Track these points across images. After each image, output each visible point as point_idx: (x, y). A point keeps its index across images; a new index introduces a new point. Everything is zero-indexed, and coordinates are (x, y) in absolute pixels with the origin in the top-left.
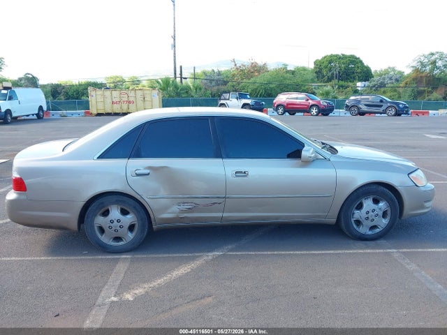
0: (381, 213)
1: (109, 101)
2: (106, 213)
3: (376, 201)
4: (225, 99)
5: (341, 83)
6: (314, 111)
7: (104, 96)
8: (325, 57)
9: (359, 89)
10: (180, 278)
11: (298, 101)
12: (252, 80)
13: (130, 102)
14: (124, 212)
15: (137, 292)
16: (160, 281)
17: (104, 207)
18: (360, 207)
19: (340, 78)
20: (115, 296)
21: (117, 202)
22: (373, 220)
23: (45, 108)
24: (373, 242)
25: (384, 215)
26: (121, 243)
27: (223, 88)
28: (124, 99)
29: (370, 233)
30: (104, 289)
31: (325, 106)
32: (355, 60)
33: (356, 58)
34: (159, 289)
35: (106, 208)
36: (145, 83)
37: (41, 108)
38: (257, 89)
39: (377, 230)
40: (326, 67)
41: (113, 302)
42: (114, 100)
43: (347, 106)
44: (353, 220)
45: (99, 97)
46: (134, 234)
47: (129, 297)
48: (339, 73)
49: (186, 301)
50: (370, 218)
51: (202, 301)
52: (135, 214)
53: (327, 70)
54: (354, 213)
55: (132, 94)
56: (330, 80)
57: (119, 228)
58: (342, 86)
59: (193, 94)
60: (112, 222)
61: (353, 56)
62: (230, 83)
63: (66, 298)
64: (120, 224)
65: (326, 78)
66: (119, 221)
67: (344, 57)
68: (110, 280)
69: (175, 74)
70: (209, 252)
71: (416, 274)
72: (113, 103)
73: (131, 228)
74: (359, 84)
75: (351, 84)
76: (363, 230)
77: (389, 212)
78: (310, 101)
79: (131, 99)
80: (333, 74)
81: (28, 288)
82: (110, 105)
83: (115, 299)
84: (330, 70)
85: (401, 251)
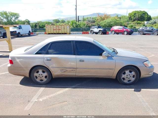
0: (132, 76)
1: (52, 29)
2: (38, 72)
3: (130, 72)
4: (93, 28)
5: (139, 22)
6: (126, 33)
7: (51, 27)
8: (133, 12)
9: (146, 24)
10: (59, 95)
11: (120, 29)
12: (104, 21)
13: (59, 30)
14: (43, 72)
15: (44, 98)
16: (52, 95)
17: (37, 70)
18: (124, 73)
19: (138, 20)
20: (37, 99)
21: (41, 69)
22: (129, 78)
23: (31, 31)
24: (129, 86)
25: (134, 76)
26: (43, 82)
27: (94, 24)
28: (57, 29)
29: (128, 82)
30: (34, 97)
31: (130, 31)
32: (145, 13)
33: (145, 12)
34: (51, 98)
35: (38, 70)
36: (66, 22)
37: (30, 32)
38: (106, 24)
39: (131, 82)
40: (133, 16)
41: (36, 101)
42: (54, 29)
43: (139, 31)
44: (122, 78)
45: (49, 28)
46: (47, 79)
47: (41, 100)
48: (138, 18)
49: (58, 103)
50: (128, 77)
51: (63, 103)
52: (47, 73)
53: (134, 17)
54: (122, 75)
55: (60, 27)
56: (134, 21)
57: (42, 77)
58: (139, 23)
59: (82, 26)
60: (39, 75)
61: (144, 11)
62: (96, 22)
63: (22, 99)
64: (42, 76)
65: (133, 20)
66: (42, 75)
67: (141, 12)
68: (37, 94)
69: (76, 19)
70: (71, 86)
71: (140, 99)
72: (54, 30)
73: (46, 77)
74: (146, 22)
75: (142, 22)
76: (126, 81)
77: (135, 76)
78: (124, 29)
79: (60, 29)
80: (136, 18)
81: (12, 95)
82: (53, 30)
83: (36, 100)
84: (135, 17)
85: (138, 89)
